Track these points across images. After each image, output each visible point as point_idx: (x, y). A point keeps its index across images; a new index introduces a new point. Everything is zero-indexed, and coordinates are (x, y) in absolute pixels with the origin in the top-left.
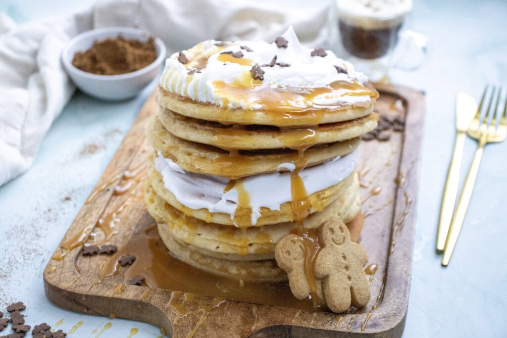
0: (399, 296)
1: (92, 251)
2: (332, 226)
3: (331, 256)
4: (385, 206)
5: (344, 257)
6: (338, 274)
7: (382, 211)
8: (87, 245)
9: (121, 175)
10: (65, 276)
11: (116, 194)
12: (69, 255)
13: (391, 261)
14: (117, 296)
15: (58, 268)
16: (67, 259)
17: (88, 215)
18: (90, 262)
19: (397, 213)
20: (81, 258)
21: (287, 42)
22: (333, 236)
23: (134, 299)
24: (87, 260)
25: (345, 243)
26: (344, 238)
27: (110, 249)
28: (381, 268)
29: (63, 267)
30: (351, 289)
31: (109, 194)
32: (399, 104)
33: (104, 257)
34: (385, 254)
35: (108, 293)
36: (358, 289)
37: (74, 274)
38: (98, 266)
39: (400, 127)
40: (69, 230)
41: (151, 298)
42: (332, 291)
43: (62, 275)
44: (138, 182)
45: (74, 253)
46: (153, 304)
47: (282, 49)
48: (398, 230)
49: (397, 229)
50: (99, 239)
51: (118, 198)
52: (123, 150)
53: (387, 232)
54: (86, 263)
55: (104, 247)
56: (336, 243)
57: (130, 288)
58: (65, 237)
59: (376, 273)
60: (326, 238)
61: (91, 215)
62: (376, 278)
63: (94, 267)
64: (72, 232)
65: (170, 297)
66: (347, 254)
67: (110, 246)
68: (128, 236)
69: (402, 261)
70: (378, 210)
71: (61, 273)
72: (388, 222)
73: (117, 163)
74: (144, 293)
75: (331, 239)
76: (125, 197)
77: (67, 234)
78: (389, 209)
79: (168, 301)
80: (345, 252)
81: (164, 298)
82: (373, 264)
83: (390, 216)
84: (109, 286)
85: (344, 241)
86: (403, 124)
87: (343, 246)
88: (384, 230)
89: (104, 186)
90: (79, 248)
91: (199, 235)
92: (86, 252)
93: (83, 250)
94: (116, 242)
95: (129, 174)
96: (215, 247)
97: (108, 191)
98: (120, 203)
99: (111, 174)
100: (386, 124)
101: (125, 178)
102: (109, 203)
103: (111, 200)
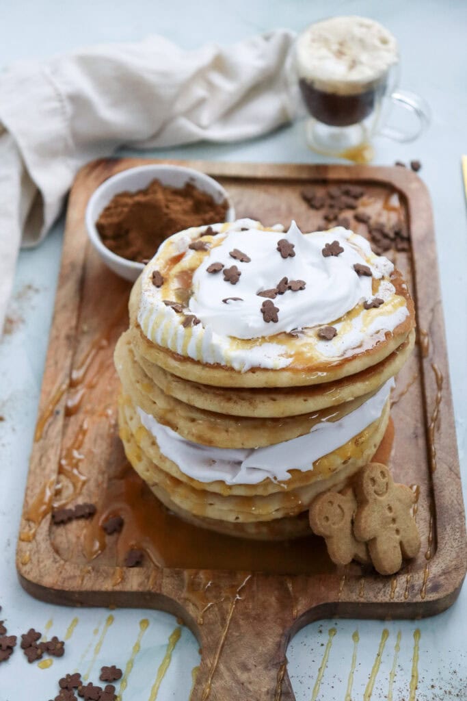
0: (456, 537)
1: (65, 517)
2: (373, 475)
3: (376, 513)
4: (409, 385)
5: (390, 509)
6: (385, 532)
7: (407, 395)
8: (56, 505)
9: (67, 381)
10: (45, 566)
11: (69, 413)
12: (39, 531)
13: (436, 481)
14: (118, 588)
15: (32, 553)
16: (39, 538)
17: (44, 460)
18: (66, 534)
19: (429, 400)
20: (54, 528)
21: (293, 246)
22: (376, 487)
23: (141, 589)
24: (60, 531)
25: (389, 490)
26: (387, 484)
27: (87, 511)
28: (424, 490)
29: (38, 551)
30: (401, 544)
31: (61, 418)
32: (395, 201)
33: (82, 523)
34: (424, 467)
35: (106, 586)
36: (408, 542)
37: (55, 561)
38: (78, 538)
39: (405, 245)
40: (27, 488)
41: (160, 585)
42: (381, 555)
43: (42, 565)
44: (91, 387)
45: (45, 524)
46: (165, 594)
47: (289, 258)
48: (436, 429)
49: (434, 427)
50: (71, 499)
51: (72, 419)
52: (57, 338)
53: (421, 431)
54: (62, 535)
55: (78, 507)
56: (378, 494)
57: (131, 573)
58: (26, 502)
59: (419, 501)
60: (368, 493)
61: (49, 460)
62: (420, 508)
63: (74, 540)
64: (32, 491)
65: (182, 580)
66: (392, 504)
67: (86, 505)
68: (103, 482)
69: (449, 480)
70: (402, 394)
71: (38, 561)
72: (418, 413)
73: (56, 363)
74: (151, 580)
75: (372, 492)
76: (81, 416)
77: (26, 495)
78: (415, 390)
79: (183, 587)
80: (389, 503)
81: (176, 582)
82: (414, 485)
83: (419, 403)
84: (104, 575)
85: (387, 489)
86: (409, 240)
87: (387, 495)
88: (416, 428)
89: (51, 408)
90: (49, 516)
91: (211, 504)
92: (59, 519)
93: (53, 517)
94: (90, 496)
95: (76, 375)
96: (234, 518)
97: (58, 413)
98: (77, 429)
99: (53, 383)
100: (386, 242)
101: (73, 385)
102: (64, 433)
103: (65, 426)
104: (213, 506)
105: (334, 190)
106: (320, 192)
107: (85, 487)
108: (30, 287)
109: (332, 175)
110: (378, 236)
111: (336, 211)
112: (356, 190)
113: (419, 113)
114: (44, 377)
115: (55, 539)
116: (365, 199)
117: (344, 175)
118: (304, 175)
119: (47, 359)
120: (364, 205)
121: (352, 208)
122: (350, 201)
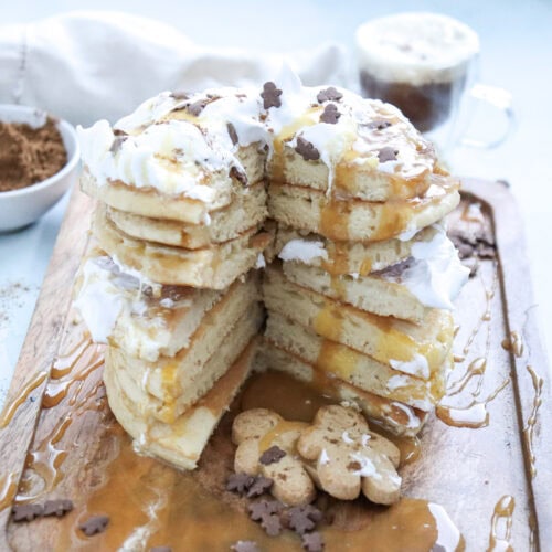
1: (30, 515)
4: (498, 391)
8: (19, 499)
9: (49, 369)
13: (536, 489)
17: (8, 449)
18: (29, 534)
19: (524, 403)
20: (13, 527)
24: (23, 530)
27: (61, 507)
28: (521, 502)
31: (36, 406)
33: (52, 522)
34: (520, 476)
38: (45, 539)
39: (490, 252)
44: (80, 379)
49: (532, 431)
50: (41, 495)
51: (51, 411)
52: (41, 324)
55: (48, 504)
59: (514, 513)
61: (14, 449)
62: (516, 521)
63: (40, 542)
67: (59, 502)
68: (85, 479)
70: (489, 399)
72: (512, 421)
82: (505, 497)
83: (512, 408)
86: (494, 247)
89: (24, 393)
90: (7, 510)
92: (19, 516)
93: (13, 513)
94: (65, 493)
95: (59, 365)
97: (32, 400)
98: (55, 421)
100: (467, 248)
101: (55, 375)
107: (61, 484)
108: (18, 286)
113: (509, 113)
115: (12, 539)
119: (25, 345)
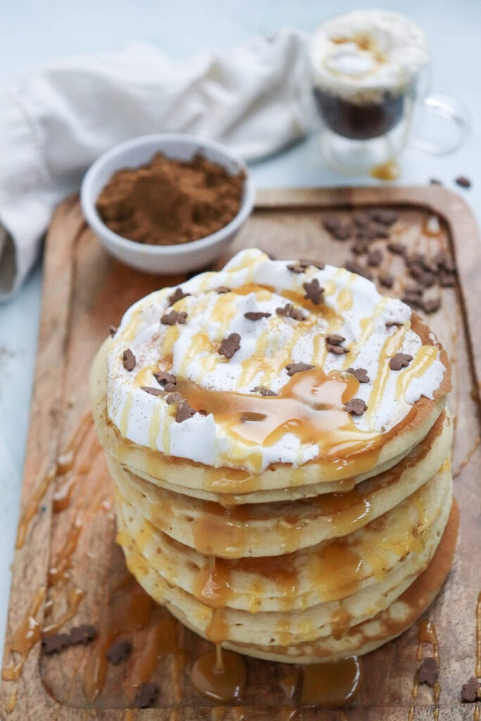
1: (57, 645)
4: (470, 454)
7: (469, 466)
8: (46, 629)
9: (54, 469)
10: (36, 713)
11: (58, 507)
12: (27, 665)
15: (19, 697)
16: (28, 675)
17: (30, 571)
18: (61, 666)
20: (46, 659)
24: (53, 663)
27: (86, 635)
29: (26, 693)
31: (48, 515)
32: (434, 225)
33: (79, 651)
37: (48, 705)
38: (76, 671)
39: (451, 279)
40: (10, 610)
43: (31, 712)
44: (85, 472)
45: (34, 658)
50: (66, 620)
51: (62, 516)
52: (39, 414)
54: (54, 669)
55: (74, 630)
57: (145, 716)
58: (9, 628)
61: (35, 571)
63: (70, 674)
64: (16, 613)
67: (84, 628)
68: (103, 596)
70: (463, 466)
71: (27, 707)
73: (39, 446)
76: (71, 511)
77: (9, 619)
86: (455, 273)
89: (34, 504)
90: (38, 645)
91: (239, 625)
92: (50, 647)
93: (44, 645)
94: (88, 615)
95: (65, 459)
96: (269, 640)
97: (44, 510)
98: (68, 527)
99: (37, 472)
100: (428, 277)
101: (61, 471)
102: (52, 535)
103: (54, 526)
104: (241, 627)
105: (362, 217)
106: (344, 220)
107: (82, 604)
108: (3, 350)
109: (358, 199)
110: (418, 270)
111: (365, 241)
112: (387, 215)
113: (458, 121)
114: (27, 464)
115: (46, 673)
116: (398, 226)
117: (372, 199)
118: (325, 200)
119: (28, 442)
120: (399, 233)
121: (384, 236)
122: (381, 229)
